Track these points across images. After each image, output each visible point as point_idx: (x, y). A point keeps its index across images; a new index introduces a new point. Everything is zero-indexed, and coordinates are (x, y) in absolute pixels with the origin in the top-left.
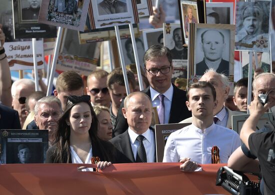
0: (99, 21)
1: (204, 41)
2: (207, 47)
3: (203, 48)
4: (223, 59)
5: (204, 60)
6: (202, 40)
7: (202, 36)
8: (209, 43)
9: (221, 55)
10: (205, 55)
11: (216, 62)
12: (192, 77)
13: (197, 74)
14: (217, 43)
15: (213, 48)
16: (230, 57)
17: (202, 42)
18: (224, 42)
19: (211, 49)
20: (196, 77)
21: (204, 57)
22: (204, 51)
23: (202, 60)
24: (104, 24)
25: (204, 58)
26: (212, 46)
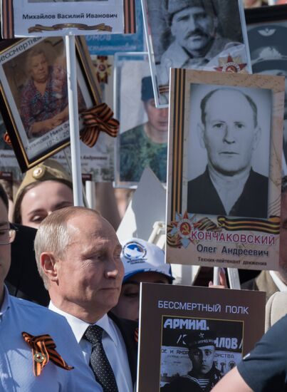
0: (25, 17)
1: (207, 118)
3: (206, 138)
4: (255, 170)
5: (207, 173)
6: (204, 115)
7: (203, 104)
8: (219, 125)
9: (249, 160)
10: (210, 159)
11: (236, 177)
12: (177, 218)
13: (189, 210)
14: (240, 126)
15: (229, 139)
16: (270, 165)
17: (204, 121)
18: (256, 124)
19: (225, 141)
20: (186, 217)
21: (206, 162)
22: (207, 147)
23: (201, 171)
24: (38, 28)
25: (207, 167)
26: (226, 135)
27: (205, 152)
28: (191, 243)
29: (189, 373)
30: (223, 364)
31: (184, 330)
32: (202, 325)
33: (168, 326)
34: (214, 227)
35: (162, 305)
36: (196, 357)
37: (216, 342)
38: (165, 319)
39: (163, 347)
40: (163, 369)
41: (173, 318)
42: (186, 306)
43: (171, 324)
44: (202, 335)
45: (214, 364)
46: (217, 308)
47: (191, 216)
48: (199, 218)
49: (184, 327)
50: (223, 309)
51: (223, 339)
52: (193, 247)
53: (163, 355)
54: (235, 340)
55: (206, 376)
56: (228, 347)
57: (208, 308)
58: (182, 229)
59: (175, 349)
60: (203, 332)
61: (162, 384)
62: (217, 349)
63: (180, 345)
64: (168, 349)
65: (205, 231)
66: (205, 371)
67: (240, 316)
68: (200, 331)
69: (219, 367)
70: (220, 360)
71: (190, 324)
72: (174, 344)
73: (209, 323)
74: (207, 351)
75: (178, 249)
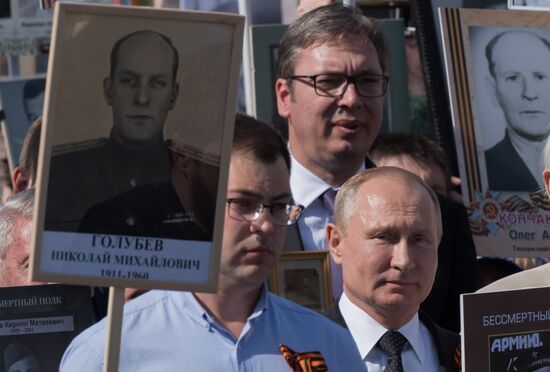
1: (496, 70)
2: (512, 91)
3: (499, 95)
5: (507, 139)
6: (492, 66)
7: (489, 52)
8: (513, 78)
10: (508, 120)
12: (477, 198)
14: (541, 77)
15: (530, 94)
17: (493, 73)
19: (524, 97)
20: (489, 196)
21: (504, 125)
22: (503, 105)
25: (507, 131)
26: (525, 89)
27: (500, 112)
28: (501, 230)
31: (514, 352)
32: (534, 341)
33: (496, 349)
34: (527, 207)
35: (488, 321)
38: (492, 340)
41: (501, 338)
43: (498, 346)
44: (535, 354)
47: (495, 194)
48: (506, 196)
49: (514, 346)
52: (504, 233)
58: (485, 211)
60: (536, 349)
65: (516, 213)
68: (532, 349)
73: (542, 337)
75: (484, 237)
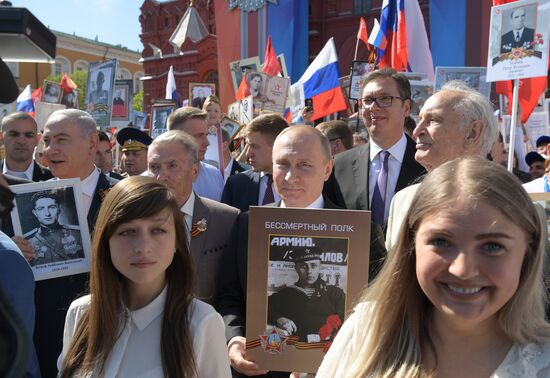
29: (296, 284)
30: (328, 276)
32: (308, 242)
33: (275, 244)
35: (269, 225)
36: (302, 270)
37: (322, 256)
38: (272, 238)
39: (270, 262)
40: (271, 281)
41: (279, 237)
42: (293, 226)
43: (277, 242)
44: (308, 251)
45: (320, 276)
46: (323, 227)
49: (290, 244)
50: (329, 227)
51: (328, 254)
53: (270, 268)
54: (340, 255)
55: (313, 286)
56: (333, 261)
57: (314, 227)
59: (282, 263)
60: (309, 248)
61: (270, 293)
62: (323, 263)
63: (287, 259)
64: (276, 263)
66: (311, 282)
67: (346, 233)
68: (306, 248)
69: (325, 279)
70: (325, 272)
71: (296, 242)
72: (281, 259)
73: (314, 240)
74: (313, 265)
